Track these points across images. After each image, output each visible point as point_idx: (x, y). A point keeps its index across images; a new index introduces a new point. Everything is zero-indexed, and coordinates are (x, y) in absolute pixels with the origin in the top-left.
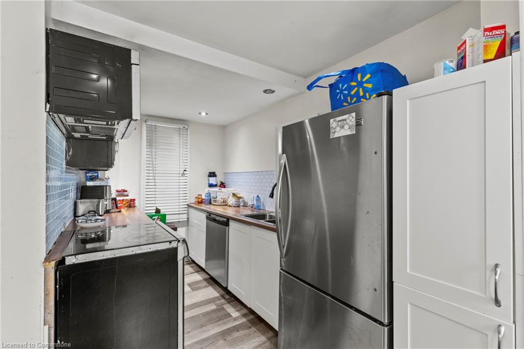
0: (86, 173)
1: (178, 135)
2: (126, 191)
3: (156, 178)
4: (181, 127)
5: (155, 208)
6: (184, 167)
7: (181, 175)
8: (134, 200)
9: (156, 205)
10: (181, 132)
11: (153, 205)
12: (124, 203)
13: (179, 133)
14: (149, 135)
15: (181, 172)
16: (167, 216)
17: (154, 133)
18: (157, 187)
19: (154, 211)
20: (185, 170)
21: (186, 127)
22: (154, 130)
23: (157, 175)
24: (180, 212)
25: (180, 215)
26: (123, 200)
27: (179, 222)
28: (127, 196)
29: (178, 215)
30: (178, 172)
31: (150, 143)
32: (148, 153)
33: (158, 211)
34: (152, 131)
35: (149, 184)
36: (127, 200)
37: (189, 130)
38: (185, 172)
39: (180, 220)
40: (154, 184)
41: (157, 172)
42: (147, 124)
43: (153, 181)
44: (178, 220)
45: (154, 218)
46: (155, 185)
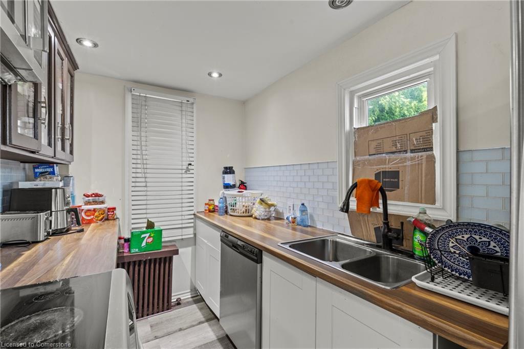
0: (35, 168)
1: (180, 112)
2: (101, 196)
3: (148, 175)
4: (184, 100)
5: (146, 220)
6: (188, 159)
7: (184, 171)
8: (114, 209)
9: (148, 216)
10: (184, 109)
11: (145, 216)
12: (96, 214)
13: (180, 109)
14: (135, 111)
15: (185, 167)
16: (163, 232)
17: (143, 107)
18: (149, 189)
19: (145, 225)
20: (191, 164)
21: (191, 100)
22: (144, 103)
23: (148, 171)
24: (184, 226)
25: (184, 230)
26: (95, 210)
27: (182, 239)
28: (103, 202)
29: (180, 230)
30: (180, 167)
31: (138, 123)
32: (135, 138)
33: (150, 225)
34: (140, 104)
35: (138, 184)
36: (100, 209)
37: (195, 106)
38: (190, 167)
39: (184, 237)
40: (144, 184)
41: (148, 166)
42: (133, 95)
43: (143, 180)
44: (180, 237)
45: (143, 236)
46: (146, 186)
